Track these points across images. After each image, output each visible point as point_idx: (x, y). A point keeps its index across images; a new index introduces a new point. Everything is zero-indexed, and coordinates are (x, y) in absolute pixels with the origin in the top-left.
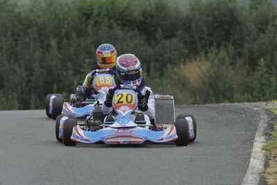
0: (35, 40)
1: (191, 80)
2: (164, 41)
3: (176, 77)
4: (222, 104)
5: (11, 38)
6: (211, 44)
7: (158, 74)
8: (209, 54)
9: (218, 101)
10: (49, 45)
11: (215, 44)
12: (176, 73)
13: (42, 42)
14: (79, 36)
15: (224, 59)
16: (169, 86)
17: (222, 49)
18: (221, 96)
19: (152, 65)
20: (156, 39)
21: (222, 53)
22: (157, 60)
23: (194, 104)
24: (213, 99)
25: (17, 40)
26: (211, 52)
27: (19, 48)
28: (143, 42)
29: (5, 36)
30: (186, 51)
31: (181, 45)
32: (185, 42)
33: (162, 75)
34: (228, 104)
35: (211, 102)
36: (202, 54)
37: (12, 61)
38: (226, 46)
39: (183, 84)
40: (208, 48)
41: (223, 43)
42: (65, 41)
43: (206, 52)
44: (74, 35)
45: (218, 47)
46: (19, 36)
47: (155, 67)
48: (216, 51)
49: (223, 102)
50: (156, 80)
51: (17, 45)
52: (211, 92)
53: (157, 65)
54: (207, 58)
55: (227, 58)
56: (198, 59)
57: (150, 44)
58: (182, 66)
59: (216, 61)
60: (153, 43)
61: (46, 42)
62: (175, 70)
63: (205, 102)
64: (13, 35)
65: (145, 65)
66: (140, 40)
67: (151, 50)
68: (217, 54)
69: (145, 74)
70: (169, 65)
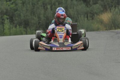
0: (41, 6)
1: (105, 21)
2: (93, 5)
3: (98, 20)
6: (112, 6)
7: (91, 19)
8: (112, 10)
9: (115, 29)
11: (114, 6)
12: (98, 18)
13: (44, 7)
14: (59, 4)
15: (117, 12)
16: (96, 23)
17: (117, 8)
18: (117, 27)
20: (90, 4)
21: (117, 10)
22: (90, 13)
24: (113, 28)
25: (34, 6)
26: (112, 9)
28: (85, 6)
29: (29, 5)
30: (102, 9)
31: (100, 7)
32: (102, 6)
33: (93, 19)
34: (119, 30)
35: (113, 29)
36: (109, 10)
37: (32, 15)
38: (118, 7)
39: (101, 22)
40: (111, 8)
41: (117, 6)
42: (53, 6)
43: (110, 9)
45: (115, 7)
46: (35, 4)
47: (90, 16)
48: (114, 9)
49: (117, 29)
50: (91, 21)
51: (34, 8)
52: (113, 25)
53: (91, 15)
54: (111, 11)
55: (118, 12)
57: (88, 7)
58: (101, 15)
59: (114, 13)
60: (89, 6)
61: (46, 7)
62: (98, 17)
64: (32, 4)
65: (86, 15)
66: (83, 5)
67: (88, 9)
68: (115, 10)
69: (86, 19)
70: (95, 15)
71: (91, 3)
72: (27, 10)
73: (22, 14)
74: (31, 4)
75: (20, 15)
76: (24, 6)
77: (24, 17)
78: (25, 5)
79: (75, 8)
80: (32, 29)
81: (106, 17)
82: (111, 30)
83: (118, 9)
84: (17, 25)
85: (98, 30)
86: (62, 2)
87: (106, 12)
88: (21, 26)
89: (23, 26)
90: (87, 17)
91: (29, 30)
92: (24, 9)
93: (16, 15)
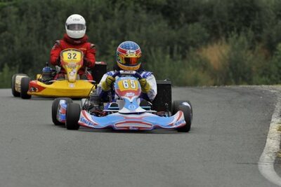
1: (212, 63)
2: (186, 25)
3: (198, 60)
4: (241, 86)
5: (40, 20)
6: (231, 29)
7: (180, 56)
8: (230, 39)
9: (237, 83)
11: (235, 29)
12: (198, 56)
14: (106, 18)
15: (243, 43)
16: (191, 68)
17: (242, 33)
18: (240, 78)
19: (176, 48)
20: (179, 23)
21: (242, 38)
22: (179, 43)
23: (214, 85)
24: (233, 80)
25: (46, 22)
26: (232, 36)
27: (48, 29)
28: (166, 25)
29: (36, 17)
30: (207, 35)
31: (203, 29)
32: (207, 27)
33: (184, 57)
34: (247, 86)
35: (230, 84)
36: (223, 38)
37: (41, 42)
38: (245, 31)
39: (205, 66)
40: (228, 33)
41: (243, 28)
42: (92, 23)
43: (227, 37)
44: (101, 17)
45: (239, 31)
46: (48, 17)
47: (178, 49)
48: (236, 36)
49: (242, 84)
50: (179, 62)
51: (46, 27)
52: (231, 74)
53: (180, 48)
54: (227, 41)
55: (246, 43)
56: (219, 43)
57: (173, 28)
58: (204, 50)
59: (236, 45)
60: (177, 27)
62: (197, 53)
63: (225, 84)
64: (43, 16)
65: (168, 48)
66: (164, 23)
67: (174, 33)
68: (237, 38)
69: (168, 56)
70: (191, 48)
71: (182, 18)
72: (30, 29)
73: (16, 39)
75: (12, 42)
76: (22, 20)
77: (22, 45)
78: (24, 17)
79: (143, 29)
81: (216, 54)
82: (226, 86)
83: (247, 35)
84: (6, 65)
85: (195, 83)
86: (113, 15)
87: (217, 43)
88: (13, 68)
89: (18, 66)
90: (171, 53)
92: (24, 27)
93: (4, 40)
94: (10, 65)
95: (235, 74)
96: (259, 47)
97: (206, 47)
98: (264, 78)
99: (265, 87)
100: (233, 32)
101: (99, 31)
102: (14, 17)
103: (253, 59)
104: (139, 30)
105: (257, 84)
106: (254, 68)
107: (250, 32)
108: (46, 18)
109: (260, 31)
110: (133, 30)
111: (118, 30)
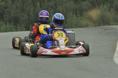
0: (31, 3)
1: (93, 17)
2: (82, 2)
3: (87, 16)
4: (105, 26)
6: (101, 3)
7: (80, 15)
8: (100, 7)
9: (104, 25)
10: (36, 5)
11: (102, 3)
12: (87, 15)
13: (34, 4)
14: (48, 1)
16: (84, 20)
17: (105, 5)
18: (105, 23)
19: (78, 12)
21: (105, 6)
22: (79, 10)
23: (95, 26)
24: (102, 24)
25: (23, 4)
28: (73, 3)
30: (91, 6)
31: (89, 4)
32: (90, 3)
33: (81, 15)
34: (108, 26)
35: (101, 26)
36: (97, 7)
37: (22, 12)
39: (90, 19)
40: (99, 4)
41: (105, 2)
42: (43, 4)
43: (99, 6)
44: (46, 1)
45: (104, 4)
46: (24, 2)
47: (79, 12)
48: (103, 5)
50: (80, 18)
51: (24, 6)
52: (101, 22)
53: (80, 12)
54: (99, 8)
55: (107, 8)
57: (76, 4)
59: (103, 10)
60: (78, 3)
61: (35, 4)
62: (87, 13)
65: (75, 12)
66: (72, 2)
67: (77, 6)
68: (103, 7)
69: (75, 16)
70: (84, 12)
72: (17, 7)
73: (12, 12)
74: (20, 1)
75: (10, 13)
76: (13, 3)
77: (14, 14)
78: (14, 2)
79: (64, 5)
80: (22, 26)
81: (94, 13)
82: (99, 27)
83: (107, 5)
84: (8, 22)
85: (87, 26)
87: (95, 9)
88: (11, 23)
89: (13, 23)
90: (76, 14)
91: (19, 27)
92: (14, 6)
93: (6, 12)
94: (9, 22)
95: (103, 22)
96: (112, 10)
97: (90, 11)
98: (115, 23)
99: (115, 26)
100: (101, 4)
101: (46, 6)
102: (10, 2)
103: (110, 15)
104: (62, 5)
105: (112, 25)
106: (111, 19)
107: (108, 4)
108: (23, 2)
109: (112, 3)
110: (60, 5)
111: (54, 6)
